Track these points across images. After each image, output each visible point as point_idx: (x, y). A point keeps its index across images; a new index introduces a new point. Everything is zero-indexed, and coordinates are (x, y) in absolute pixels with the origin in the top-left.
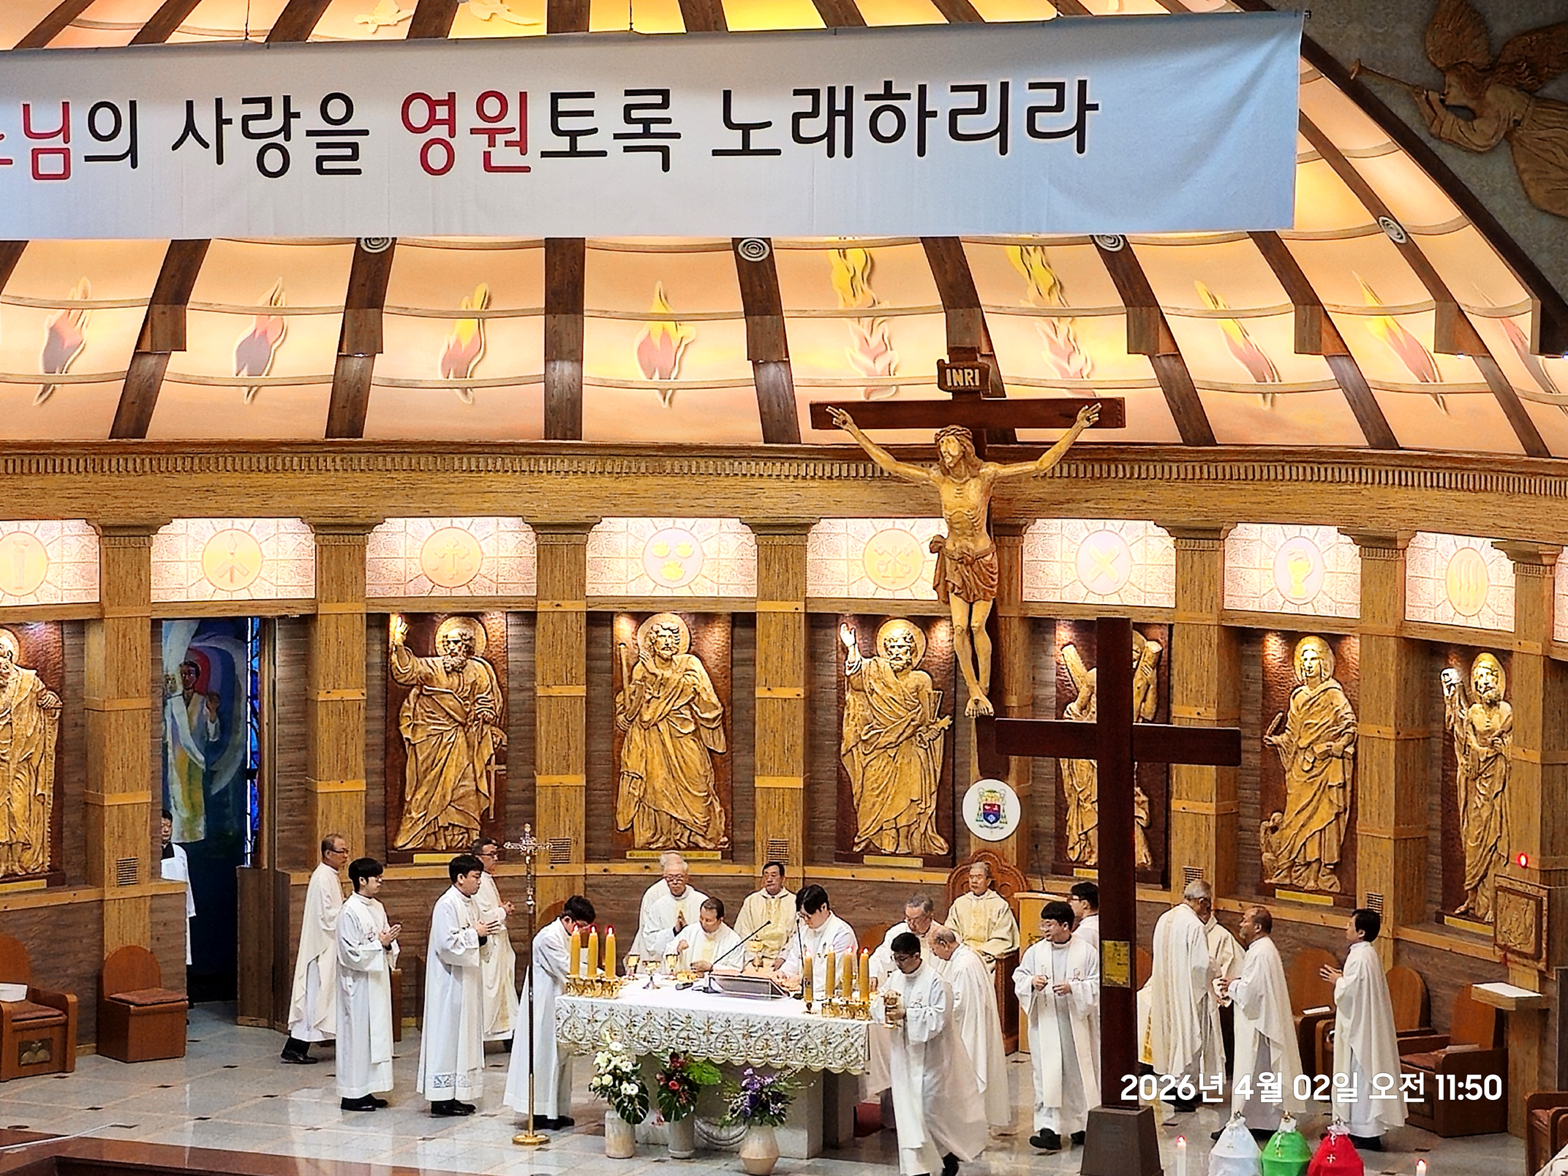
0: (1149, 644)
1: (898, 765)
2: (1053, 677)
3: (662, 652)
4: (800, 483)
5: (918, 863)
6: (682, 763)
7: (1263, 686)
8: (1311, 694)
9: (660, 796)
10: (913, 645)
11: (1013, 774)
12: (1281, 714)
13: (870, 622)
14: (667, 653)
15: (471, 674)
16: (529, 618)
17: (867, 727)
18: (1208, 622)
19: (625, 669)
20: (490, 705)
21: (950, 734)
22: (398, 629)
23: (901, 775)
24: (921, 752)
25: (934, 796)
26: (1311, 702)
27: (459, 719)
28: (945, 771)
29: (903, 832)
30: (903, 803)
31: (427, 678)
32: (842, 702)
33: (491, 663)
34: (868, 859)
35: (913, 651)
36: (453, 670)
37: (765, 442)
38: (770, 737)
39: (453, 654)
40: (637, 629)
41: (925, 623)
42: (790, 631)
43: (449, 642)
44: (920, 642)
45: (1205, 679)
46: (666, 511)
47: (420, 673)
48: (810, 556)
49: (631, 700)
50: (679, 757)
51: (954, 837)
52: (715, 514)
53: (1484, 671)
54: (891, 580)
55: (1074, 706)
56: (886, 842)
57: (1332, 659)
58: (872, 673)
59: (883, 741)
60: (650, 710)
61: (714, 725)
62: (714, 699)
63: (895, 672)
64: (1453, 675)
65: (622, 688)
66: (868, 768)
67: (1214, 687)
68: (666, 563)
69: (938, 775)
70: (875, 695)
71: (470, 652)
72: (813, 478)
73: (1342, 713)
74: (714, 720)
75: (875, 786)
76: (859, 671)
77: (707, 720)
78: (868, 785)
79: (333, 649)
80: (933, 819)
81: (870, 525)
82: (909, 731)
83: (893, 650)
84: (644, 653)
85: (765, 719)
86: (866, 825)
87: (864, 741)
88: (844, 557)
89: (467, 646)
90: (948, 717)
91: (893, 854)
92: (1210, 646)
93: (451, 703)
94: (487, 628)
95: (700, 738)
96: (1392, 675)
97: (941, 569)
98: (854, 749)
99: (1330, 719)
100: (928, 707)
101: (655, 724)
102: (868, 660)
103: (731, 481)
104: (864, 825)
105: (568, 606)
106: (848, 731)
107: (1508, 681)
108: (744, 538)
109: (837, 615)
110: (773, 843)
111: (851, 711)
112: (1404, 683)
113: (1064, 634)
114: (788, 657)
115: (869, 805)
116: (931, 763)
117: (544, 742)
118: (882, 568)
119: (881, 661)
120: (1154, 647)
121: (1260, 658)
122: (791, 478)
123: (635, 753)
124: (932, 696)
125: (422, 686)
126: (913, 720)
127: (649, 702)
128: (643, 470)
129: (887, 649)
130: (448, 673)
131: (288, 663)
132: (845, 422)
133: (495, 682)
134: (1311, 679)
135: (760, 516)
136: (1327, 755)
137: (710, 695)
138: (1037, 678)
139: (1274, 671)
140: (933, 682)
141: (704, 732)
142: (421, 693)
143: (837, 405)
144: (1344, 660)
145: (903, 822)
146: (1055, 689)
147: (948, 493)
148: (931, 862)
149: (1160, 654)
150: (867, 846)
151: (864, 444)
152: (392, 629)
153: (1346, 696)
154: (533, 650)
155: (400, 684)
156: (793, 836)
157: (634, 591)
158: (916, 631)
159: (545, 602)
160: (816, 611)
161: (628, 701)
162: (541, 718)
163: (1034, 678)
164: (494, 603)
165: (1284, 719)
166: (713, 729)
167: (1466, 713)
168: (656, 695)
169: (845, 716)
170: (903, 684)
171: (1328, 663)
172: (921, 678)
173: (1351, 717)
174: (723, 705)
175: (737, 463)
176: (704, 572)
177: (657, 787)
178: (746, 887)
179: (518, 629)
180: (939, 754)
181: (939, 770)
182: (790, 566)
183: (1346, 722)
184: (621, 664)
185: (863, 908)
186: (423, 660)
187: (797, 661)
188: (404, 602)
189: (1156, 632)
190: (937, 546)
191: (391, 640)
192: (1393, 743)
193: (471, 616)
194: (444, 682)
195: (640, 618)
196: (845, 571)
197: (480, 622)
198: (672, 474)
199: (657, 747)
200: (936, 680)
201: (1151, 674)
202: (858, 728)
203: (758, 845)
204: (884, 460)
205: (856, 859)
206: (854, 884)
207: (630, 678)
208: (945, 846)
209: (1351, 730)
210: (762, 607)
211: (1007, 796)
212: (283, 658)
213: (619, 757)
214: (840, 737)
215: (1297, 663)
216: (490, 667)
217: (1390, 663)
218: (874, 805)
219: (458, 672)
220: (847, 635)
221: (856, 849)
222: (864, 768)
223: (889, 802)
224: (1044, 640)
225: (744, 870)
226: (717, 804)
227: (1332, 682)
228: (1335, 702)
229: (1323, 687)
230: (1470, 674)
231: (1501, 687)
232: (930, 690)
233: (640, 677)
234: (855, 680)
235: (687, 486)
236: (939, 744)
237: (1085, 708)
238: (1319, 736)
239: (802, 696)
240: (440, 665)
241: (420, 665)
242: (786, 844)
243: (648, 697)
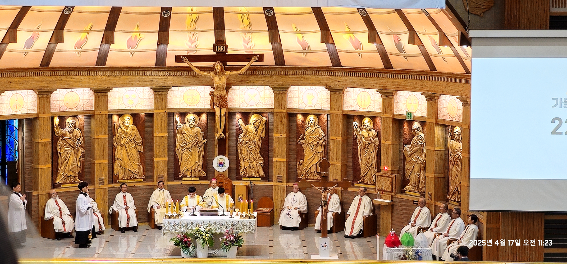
0: (263, 118)
1: (192, 153)
2: (234, 127)
3: (126, 125)
4: (165, 77)
5: (198, 179)
6: (132, 155)
7: (297, 128)
8: (312, 129)
9: (126, 165)
10: (195, 120)
11: (227, 154)
12: (303, 135)
13: (183, 115)
14: (127, 125)
15: (75, 133)
16: (90, 116)
17: (183, 143)
18: (284, 112)
19: (116, 130)
20: (81, 142)
21: (206, 144)
22: (57, 121)
23: (193, 156)
24: (198, 149)
25: (202, 161)
26: (313, 131)
27: (72, 146)
28: (205, 154)
29: (193, 171)
30: (193, 163)
31: (64, 135)
32: (175, 137)
33: (80, 130)
34: (184, 179)
35: (195, 122)
36: (71, 132)
37: (156, 66)
38: (158, 146)
39: (71, 127)
40: (119, 118)
41: (199, 114)
42: (164, 118)
43: (69, 124)
44: (197, 119)
45: (283, 127)
46: (129, 85)
47: (62, 133)
48: (168, 97)
49: (118, 138)
50: (131, 153)
51: (207, 171)
52: (142, 86)
53: (367, 122)
54: (191, 103)
55: (242, 135)
56: (188, 174)
57: (318, 120)
58: (184, 128)
59: (188, 146)
60: (123, 141)
61: (140, 144)
62: (140, 138)
63: (191, 128)
64: (356, 123)
65: (115, 135)
66: (183, 154)
67: (285, 129)
68: (129, 100)
69: (203, 155)
70: (185, 134)
71: (75, 127)
72: (169, 76)
73: (321, 134)
74: (140, 143)
75: (186, 159)
76: (181, 128)
77: (139, 143)
78: (183, 159)
79: (42, 128)
80: (202, 167)
81: (185, 88)
82: (195, 144)
83: (190, 122)
84: (121, 125)
85: (157, 142)
86: (183, 169)
87: (182, 147)
88: (178, 97)
89: (74, 125)
90: (206, 139)
91: (191, 177)
92: (284, 118)
93: (70, 141)
94: (79, 119)
95: (136, 148)
96: (340, 124)
97: (212, 100)
98: (179, 149)
99: (318, 135)
100: (200, 137)
101: (125, 145)
102: (183, 125)
103: (146, 77)
104: (182, 170)
105: (103, 113)
106: (177, 144)
107: (374, 124)
108: (150, 92)
109: (174, 113)
110: (160, 176)
111: (178, 139)
112: (343, 125)
113: (238, 116)
114: (163, 125)
115: (184, 164)
116: (201, 152)
117: (97, 151)
118: (189, 100)
119: (187, 125)
120: (265, 119)
121: (295, 120)
122: (163, 76)
123: (119, 153)
124: (202, 134)
125: (63, 136)
126: (196, 141)
127: (123, 139)
128: (122, 74)
129: (188, 122)
130: (69, 133)
131: (27, 132)
132: (186, 61)
133: (81, 135)
134: (311, 126)
135: (155, 86)
136: (317, 145)
137: (139, 136)
138: (230, 128)
139: (300, 124)
140: (201, 130)
141: (137, 147)
142: (62, 139)
143: (184, 56)
144: (321, 120)
145: (193, 168)
146: (235, 131)
147: (217, 79)
148: (201, 178)
149: (266, 120)
150: (183, 175)
151: (191, 66)
152: (55, 121)
153: (322, 130)
154: (90, 126)
155: (57, 137)
156: (165, 174)
157: (120, 108)
158: (196, 117)
159: (97, 112)
160: (170, 112)
161: (117, 139)
162: (96, 145)
163: (229, 128)
164: (82, 113)
165: (304, 136)
166: (140, 146)
167: (361, 133)
168: (124, 137)
169: (177, 140)
170: (193, 131)
171: (316, 121)
172: (198, 129)
173: (324, 135)
174: (142, 139)
175: (148, 72)
176: (139, 102)
177: (125, 162)
178: (152, 188)
179: (87, 119)
180: (203, 150)
181: (203, 154)
182: (163, 100)
183: (323, 136)
184: (115, 129)
185: (184, 192)
186: (63, 129)
187: (166, 126)
188: (59, 113)
189: (265, 115)
190: (212, 94)
191: (55, 124)
192: (341, 141)
193: (75, 117)
194: (69, 135)
195: (120, 115)
196: (178, 101)
197: (77, 118)
198: (131, 75)
199: (125, 151)
200: (202, 129)
201: (264, 126)
202: (180, 143)
203: (155, 176)
204: (197, 71)
205: (180, 179)
206: (182, 186)
207: (117, 132)
208: (205, 174)
209: (324, 138)
210: (156, 111)
211: (226, 160)
212: (26, 130)
213: (114, 154)
214: (175, 146)
215: (307, 121)
216: (79, 130)
217: (340, 122)
218: (185, 164)
219: (72, 132)
220: (177, 118)
221: (180, 176)
222: (182, 154)
223: (189, 163)
224: (232, 118)
225: (151, 184)
226: (141, 166)
227: (318, 126)
228: (319, 131)
229: (315, 128)
230: (361, 123)
231: (372, 126)
232: (200, 132)
233: (120, 132)
234: (179, 131)
235: (135, 79)
236: (203, 147)
237: (245, 135)
238: (315, 140)
239: (167, 135)
240: (67, 131)
241: (62, 131)
242: (163, 176)
243: (123, 137)
